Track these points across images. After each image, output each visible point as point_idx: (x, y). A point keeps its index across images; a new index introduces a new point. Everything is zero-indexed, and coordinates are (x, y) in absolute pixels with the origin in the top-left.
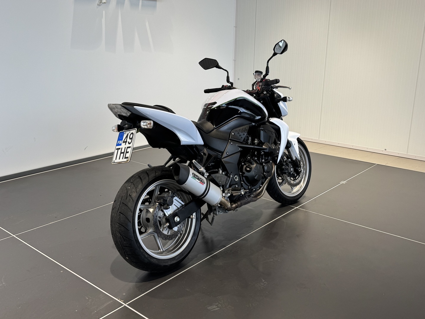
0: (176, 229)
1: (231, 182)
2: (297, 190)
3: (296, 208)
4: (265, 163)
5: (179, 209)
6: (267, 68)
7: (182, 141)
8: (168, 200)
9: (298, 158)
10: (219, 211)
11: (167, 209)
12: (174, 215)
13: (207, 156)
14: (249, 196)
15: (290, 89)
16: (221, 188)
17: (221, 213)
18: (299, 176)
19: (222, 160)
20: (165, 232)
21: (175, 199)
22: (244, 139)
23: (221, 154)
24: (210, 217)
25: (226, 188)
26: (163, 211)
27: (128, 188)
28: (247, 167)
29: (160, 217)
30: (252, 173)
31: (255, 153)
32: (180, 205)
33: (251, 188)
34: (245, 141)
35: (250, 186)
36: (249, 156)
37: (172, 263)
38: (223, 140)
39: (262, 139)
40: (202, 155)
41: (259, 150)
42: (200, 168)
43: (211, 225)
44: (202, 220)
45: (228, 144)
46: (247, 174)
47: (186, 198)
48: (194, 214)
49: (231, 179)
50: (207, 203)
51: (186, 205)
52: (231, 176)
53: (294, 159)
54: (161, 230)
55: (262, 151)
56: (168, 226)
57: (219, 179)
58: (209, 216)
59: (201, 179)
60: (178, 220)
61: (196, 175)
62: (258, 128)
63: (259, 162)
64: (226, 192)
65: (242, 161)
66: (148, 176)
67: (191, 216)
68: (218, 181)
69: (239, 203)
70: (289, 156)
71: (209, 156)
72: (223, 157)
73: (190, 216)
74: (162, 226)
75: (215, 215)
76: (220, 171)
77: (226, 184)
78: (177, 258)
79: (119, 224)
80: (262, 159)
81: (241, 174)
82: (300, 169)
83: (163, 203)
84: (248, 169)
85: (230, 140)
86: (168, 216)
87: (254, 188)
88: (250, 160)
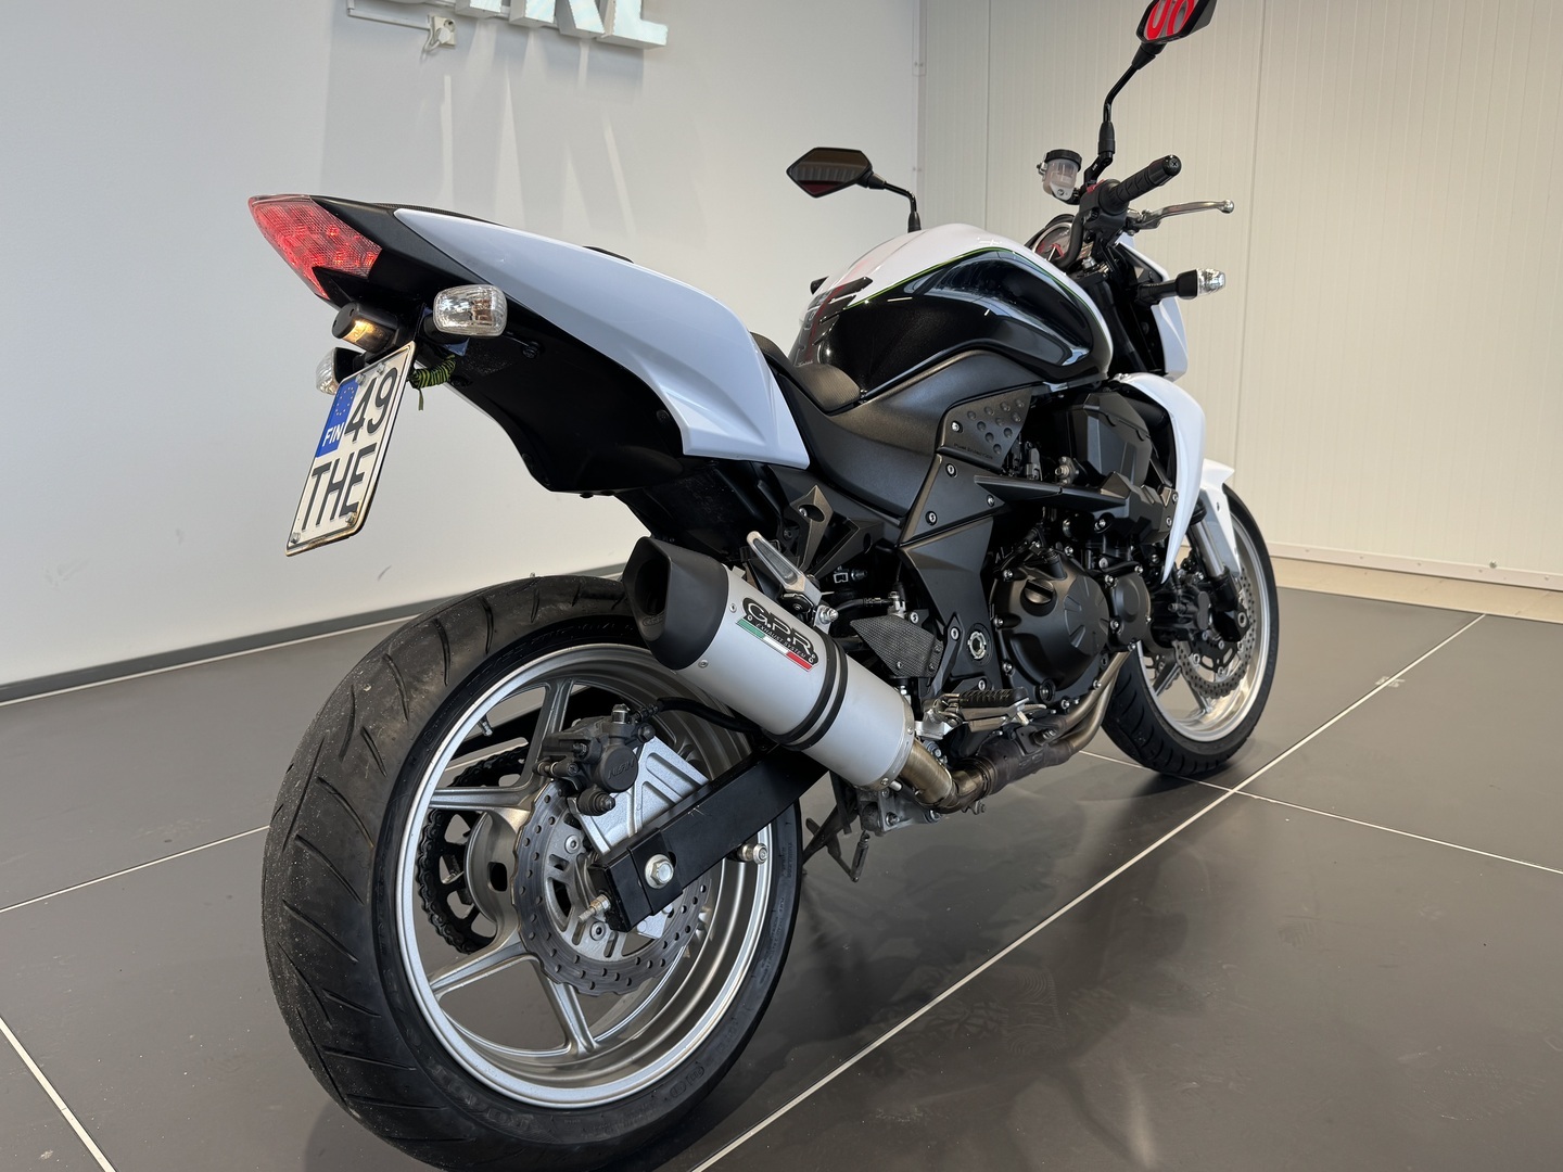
0: (653, 926)
1: (953, 661)
2: (1223, 714)
3: (1231, 792)
4: (1114, 576)
5: (678, 811)
6: (1106, 132)
7: (687, 429)
8: (605, 756)
9: (1232, 569)
10: (891, 815)
11: (600, 811)
12: (645, 843)
13: (826, 521)
14: (1035, 737)
15: (1226, 211)
16: (904, 692)
17: (905, 824)
18: (1235, 651)
19: (906, 550)
20: (592, 947)
21: (653, 755)
22: (1010, 454)
23: (897, 522)
24: (847, 841)
25: (930, 695)
26: (578, 825)
27: (363, 693)
28: (1030, 587)
29: (560, 864)
30: (1058, 620)
31: (1061, 526)
32: (684, 786)
33: (1049, 696)
34: (1015, 463)
35: (1048, 687)
36: (1036, 539)
37: (636, 1126)
38: (909, 450)
39: (1096, 459)
40: (800, 516)
41: (1081, 511)
42: (788, 581)
43: (854, 880)
44: (804, 856)
45: (934, 472)
46: (1029, 624)
47: (720, 750)
48: (765, 835)
49: (951, 646)
50: (831, 772)
51: (713, 786)
52: (953, 634)
53: (1218, 571)
54: (567, 936)
55: (1097, 514)
56: (607, 913)
57: (894, 645)
58: (841, 835)
59: (791, 636)
60: (666, 874)
61: (766, 614)
62: (1074, 407)
63: (1085, 566)
64: (930, 712)
65: (1002, 561)
66: (491, 623)
67: (745, 848)
68: (886, 656)
69: (991, 771)
70: (1197, 560)
71: (839, 527)
72: (909, 535)
73: (740, 848)
74: (573, 910)
75: (871, 834)
76: (897, 603)
77: (929, 674)
78: (665, 1091)
79: (293, 909)
80: (1097, 555)
81: (1001, 627)
82: (1242, 618)
83: (577, 777)
84: (1035, 598)
85: (942, 453)
86: (609, 854)
87: (1066, 698)
88: (1047, 556)
